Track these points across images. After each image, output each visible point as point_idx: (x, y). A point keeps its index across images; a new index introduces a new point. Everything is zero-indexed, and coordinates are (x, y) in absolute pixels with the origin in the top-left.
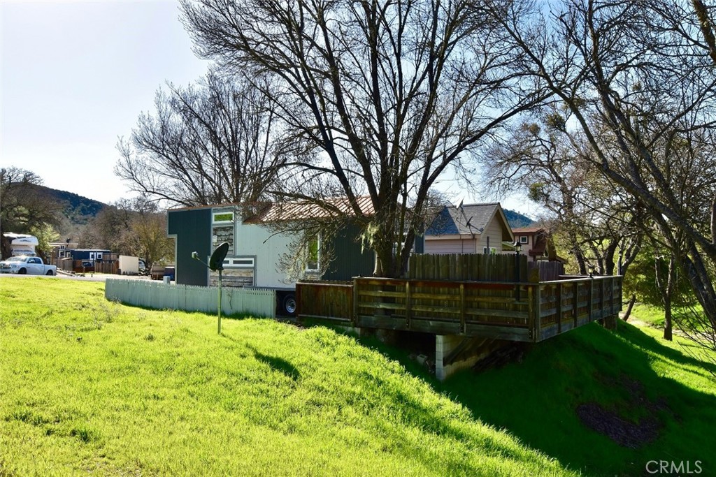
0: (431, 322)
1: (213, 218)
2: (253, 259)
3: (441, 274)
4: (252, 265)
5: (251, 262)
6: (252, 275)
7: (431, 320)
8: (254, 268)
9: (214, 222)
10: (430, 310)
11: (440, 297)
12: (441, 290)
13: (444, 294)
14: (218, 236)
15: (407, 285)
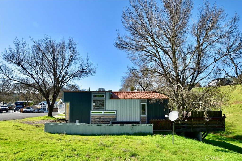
0: (199, 129)
1: (93, 96)
2: (115, 112)
3: (200, 116)
4: (115, 114)
5: (114, 113)
6: (115, 117)
7: (199, 128)
8: (116, 115)
9: (93, 98)
10: (198, 126)
11: (201, 122)
12: (200, 120)
13: (201, 121)
14: (96, 103)
15: (192, 119)
